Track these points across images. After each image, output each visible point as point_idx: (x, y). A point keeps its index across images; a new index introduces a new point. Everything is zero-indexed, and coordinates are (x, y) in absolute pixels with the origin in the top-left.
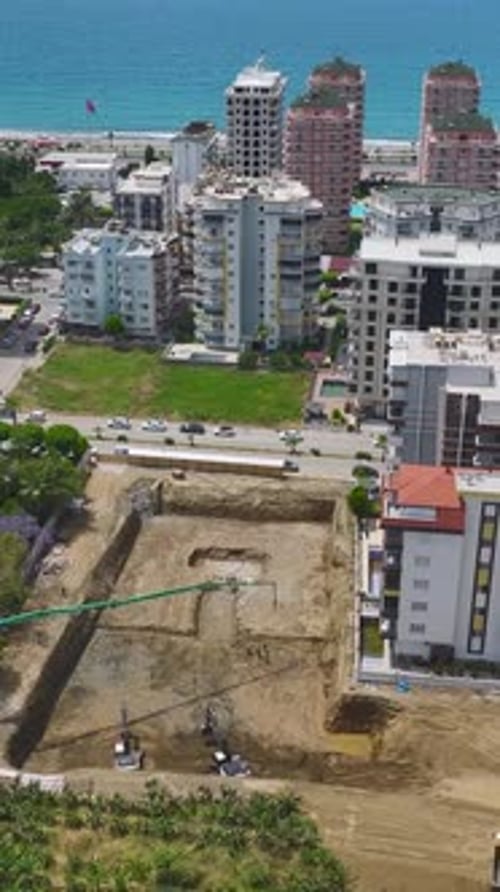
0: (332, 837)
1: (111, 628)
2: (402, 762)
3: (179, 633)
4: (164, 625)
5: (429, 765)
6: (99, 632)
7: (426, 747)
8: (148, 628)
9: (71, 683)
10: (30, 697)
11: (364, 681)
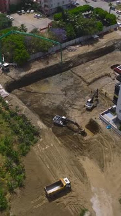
0: (38, 147)
1: (72, 72)
2: (84, 145)
3: (85, 81)
4: (84, 78)
5: (89, 151)
6: (69, 71)
7: (93, 146)
8: (80, 77)
9: (47, 79)
10: (28, 74)
11: (101, 119)
